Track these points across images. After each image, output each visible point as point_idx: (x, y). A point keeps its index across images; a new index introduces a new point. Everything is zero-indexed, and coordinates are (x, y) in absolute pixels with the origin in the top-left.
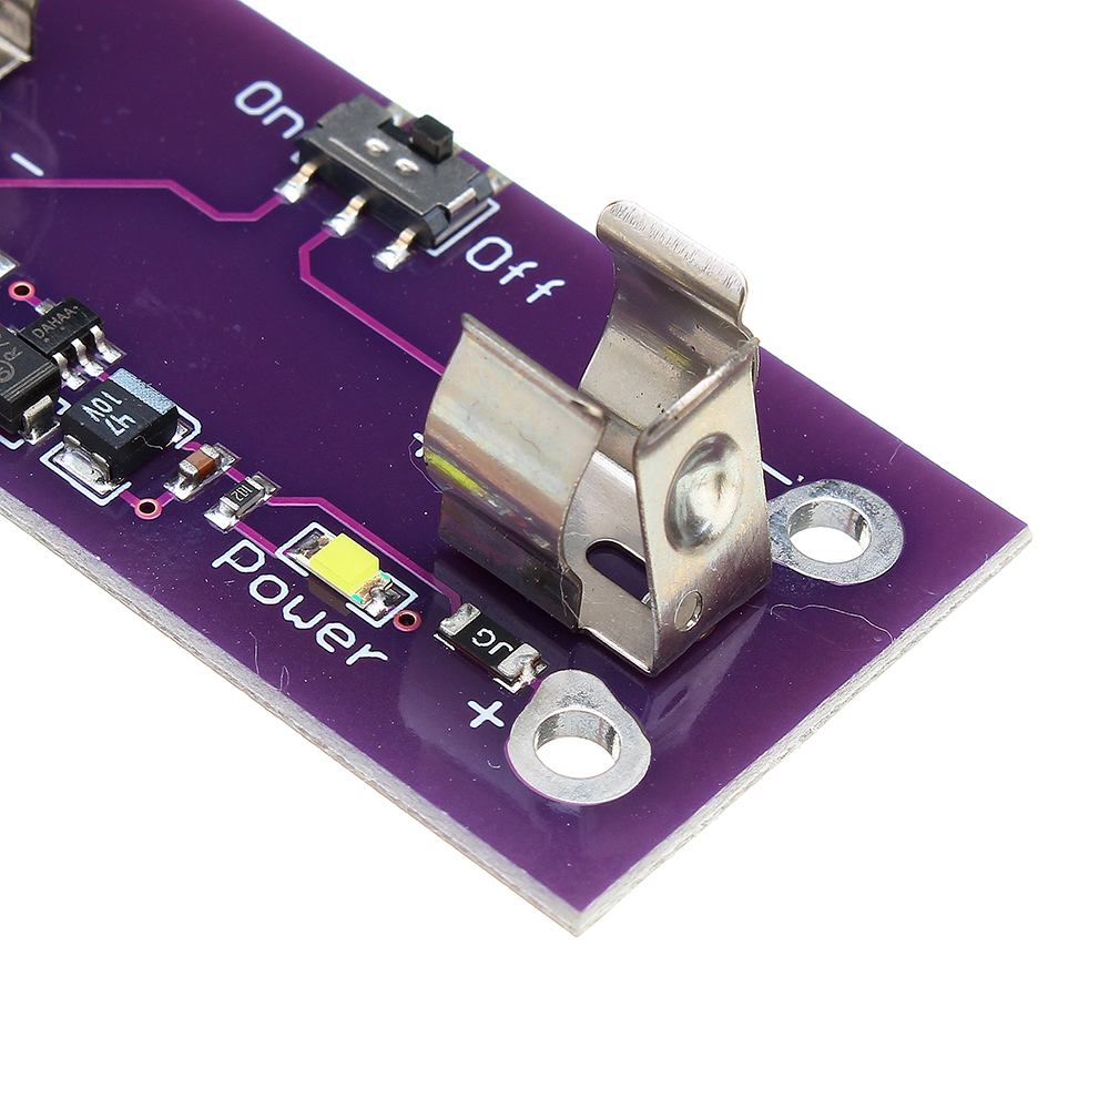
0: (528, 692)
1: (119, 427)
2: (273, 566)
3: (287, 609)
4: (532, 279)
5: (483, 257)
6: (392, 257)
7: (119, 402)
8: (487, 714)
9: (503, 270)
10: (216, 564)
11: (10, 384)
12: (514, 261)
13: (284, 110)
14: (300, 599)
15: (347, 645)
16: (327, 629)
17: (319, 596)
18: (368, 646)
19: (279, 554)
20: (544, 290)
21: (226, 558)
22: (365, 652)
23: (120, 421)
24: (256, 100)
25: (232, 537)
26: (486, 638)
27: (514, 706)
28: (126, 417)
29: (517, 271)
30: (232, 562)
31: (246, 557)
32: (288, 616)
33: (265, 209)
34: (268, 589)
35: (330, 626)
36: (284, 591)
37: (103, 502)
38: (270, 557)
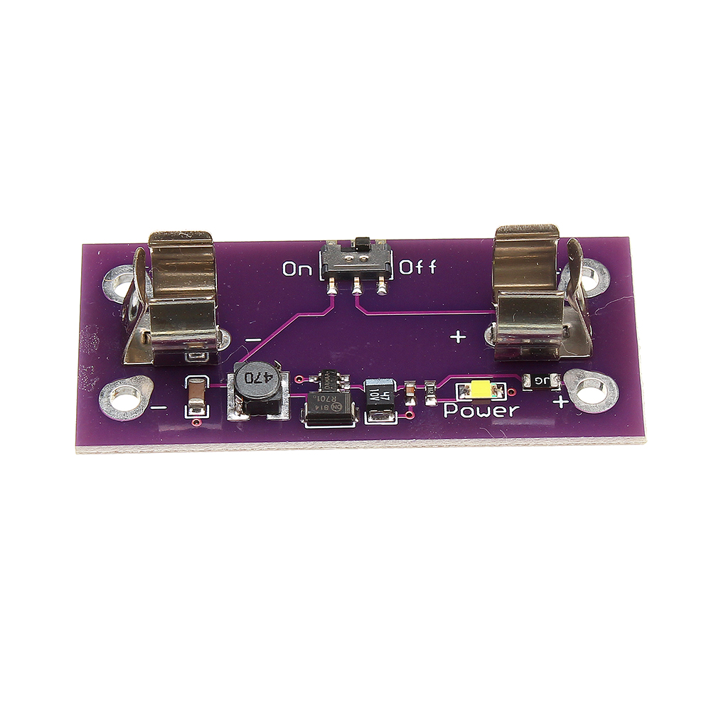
0: (564, 388)
1: (387, 397)
2: (461, 405)
3: (478, 414)
4: (426, 265)
5: (406, 270)
6: (382, 288)
7: (378, 390)
8: (561, 402)
9: (415, 270)
10: (446, 416)
11: (344, 408)
12: (415, 264)
13: (300, 267)
14: (478, 409)
15: (505, 411)
16: (495, 412)
17: (483, 404)
18: (511, 407)
19: (458, 400)
20: (432, 266)
21: (446, 413)
22: (512, 410)
23: (385, 395)
25: (440, 406)
26: (539, 381)
27: (565, 393)
28: (385, 393)
29: (419, 267)
30: (449, 412)
31: (451, 408)
32: (481, 416)
33: (332, 301)
34: (467, 412)
35: (494, 410)
36: (472, 410)
37: (396, 423)
38: (457, 403)
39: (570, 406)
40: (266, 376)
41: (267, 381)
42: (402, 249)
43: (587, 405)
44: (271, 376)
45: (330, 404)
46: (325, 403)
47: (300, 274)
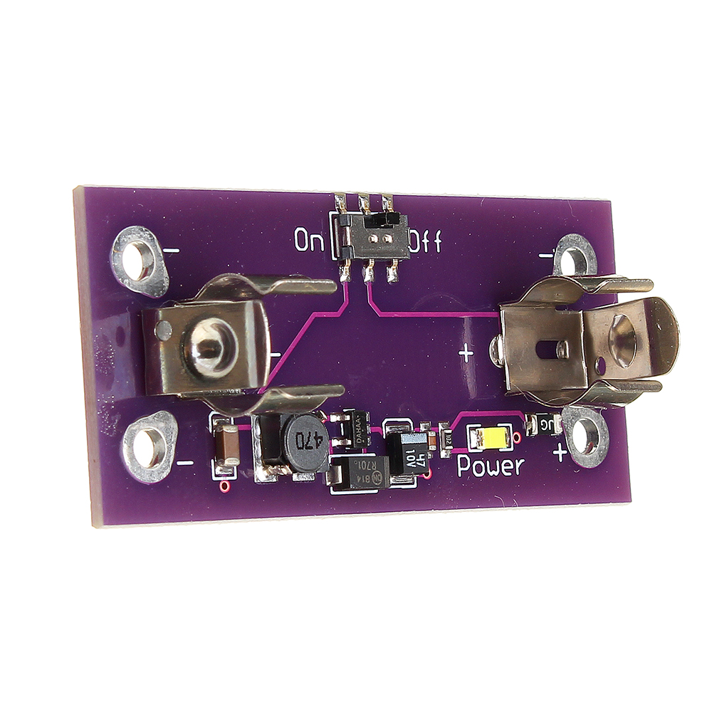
1: (421, 462)
3: (488, 471)
5: (413, 245)
6: (392, 274)
7: (414, 451)
8: (560, 452)
9: (422, 245)
10: (460, 475)
11: (383, 479)
13: (312, 237)
14: (488, 463)
15: (512, 467)
16: (503, 468)
17: (492, 456)
18: (517, 461)
19: (470, 450)
20: (438, 241)
21: (460, 469)
23: (421, 459)
25: (454, 456)
26: (544, 424)
27: (562, 438)
28: (421, 456)
29: (426, 241)
30: (463, 469)
31: (464, 462)
32: (491, 474)
33: (346, 294)
34: (479, 469)
35: (503, 464)
36: (483, 465)
37: (415, 486)
38: (469, 454)
39: (568, 457)
40: (316, 438)
41: (318, 445)
44: (321, 438)
45: (370, 473)
46: (366, 473)
47: (312, 249)
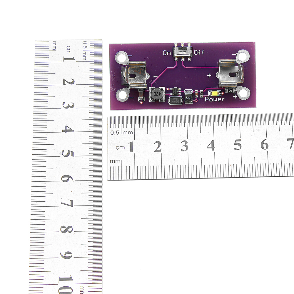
0: (236, 91)
2: (210, 97)
4: (201, 52)
5: (196, 53)
6: (189, 59)
7: (188, 96)
8: (235, 96)
9: (198, 53)
12: (198, 51)
13: (168, 52)
14: (214, 99)
16: (218, 100)
17: (215, 97)
20: (203, 52)
21: (206, 100)
22: (222, 99)
24: (165, 53)
25: (204, 97)
26: (230, 91)
27: (236, 94)
28: (190, 97)
29: (199, 52)
31: (207, 98)
32: (215, 101)
33: (176, 63)
34: (211, 100)
36: (212, 99)
37: (193, 103)
38: (208, 97)
39: (238, 98)
40: (159, 93)
41: (160, 95)
42: (195, 46)
43: (242, 98)
44: (161, 93)
45: (176, 101)
46: (174, 100)
47: (168, 55)
